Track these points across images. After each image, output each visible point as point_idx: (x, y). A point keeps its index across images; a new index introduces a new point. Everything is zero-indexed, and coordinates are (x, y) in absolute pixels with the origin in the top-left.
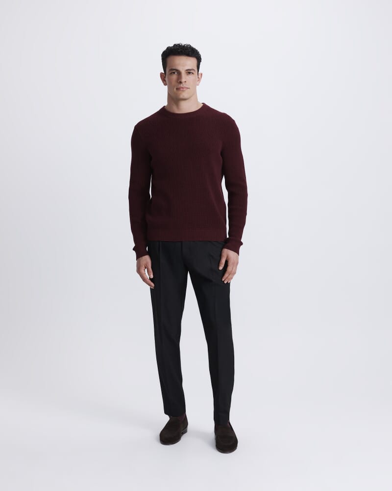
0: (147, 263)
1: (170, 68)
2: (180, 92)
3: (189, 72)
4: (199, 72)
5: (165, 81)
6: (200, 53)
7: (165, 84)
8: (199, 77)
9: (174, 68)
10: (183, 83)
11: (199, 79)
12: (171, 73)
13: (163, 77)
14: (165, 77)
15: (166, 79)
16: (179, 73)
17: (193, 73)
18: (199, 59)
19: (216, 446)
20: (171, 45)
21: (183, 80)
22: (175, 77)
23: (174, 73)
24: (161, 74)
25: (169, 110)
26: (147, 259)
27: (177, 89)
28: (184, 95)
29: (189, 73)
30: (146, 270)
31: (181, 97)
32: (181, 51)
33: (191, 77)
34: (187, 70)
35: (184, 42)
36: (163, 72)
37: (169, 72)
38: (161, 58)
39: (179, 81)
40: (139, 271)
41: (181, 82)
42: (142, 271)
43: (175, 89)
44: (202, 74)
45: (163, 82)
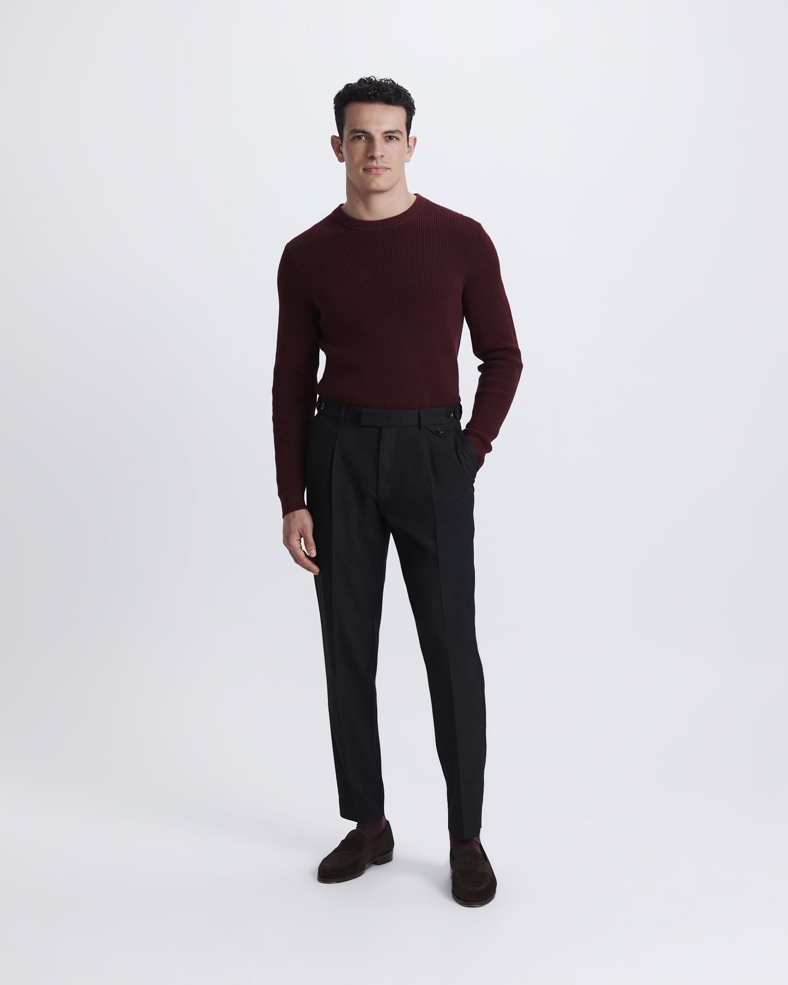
0: (304, 526)
1: (352, 129)
2: (371, 177)
3: (389, 136)
4: (409, 136)
5: (341, 152)
6: (413, 96)
7: (341, 160)
8: (411, 144)
9: (358, 128)
10: (378, 160)
11: (410, 149)
12: (354, 138)
13: (337, 144)
14: (341, 145)
15: (344, 149)
16: (370, 139)
17: (397, 139)
18: (410, 109)
19: (453, 891)
20: (354, 80)
21: (378, 153)
22: (361, 146)
23: (359, 137)
24: (333, 138)
25: (349, 212)
26: (303, 518)
27: (364, 170)
28: (380, 181)
29: (390, 138)
30: (302, 539)
31: (374, 186)
32: (374, 95)
33: (393, 146)
34: (386, 133)
35: (379, 75)
36: (338, 135)
37: (348, 136)
38: (333, 105)
39: (369, 155)
40: (287, 542)
41: (373, 158)
42: (295, 542)
43: (361, 171)
44: (415, 139)
45: (337, 156)
